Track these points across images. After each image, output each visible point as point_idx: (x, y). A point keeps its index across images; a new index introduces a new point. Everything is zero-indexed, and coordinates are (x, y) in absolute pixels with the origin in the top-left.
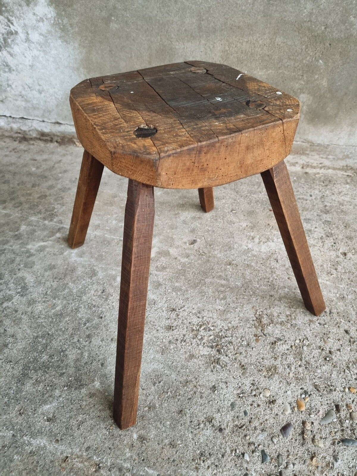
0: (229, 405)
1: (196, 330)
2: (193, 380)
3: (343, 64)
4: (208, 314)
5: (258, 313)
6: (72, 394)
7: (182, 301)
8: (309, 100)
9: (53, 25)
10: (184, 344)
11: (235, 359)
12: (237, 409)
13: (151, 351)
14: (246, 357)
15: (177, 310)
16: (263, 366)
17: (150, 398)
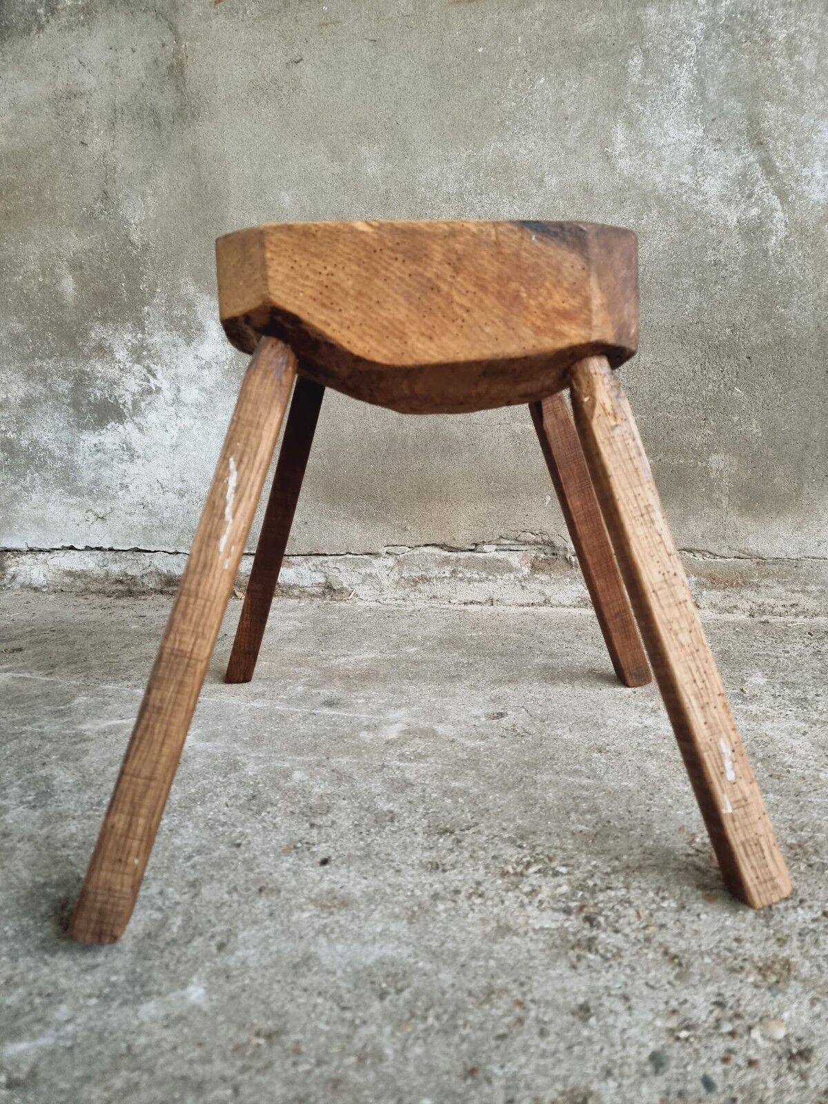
0: (645, 1056)
1: (516, 874)
2: (511, 986)
3: (785, 391)
4: (547, 840)
5: (698, 840)
6: (109, 1016)
7: (469, 816)
8: (731, 464)
9: (226, 373)
10: (478, 901)
11: (648, 940)
12: (674, 1071)
13: (376, 915)
14: (680, 935)
15: (457, 832)
16: (745, 960)
17: (364, 1032)
